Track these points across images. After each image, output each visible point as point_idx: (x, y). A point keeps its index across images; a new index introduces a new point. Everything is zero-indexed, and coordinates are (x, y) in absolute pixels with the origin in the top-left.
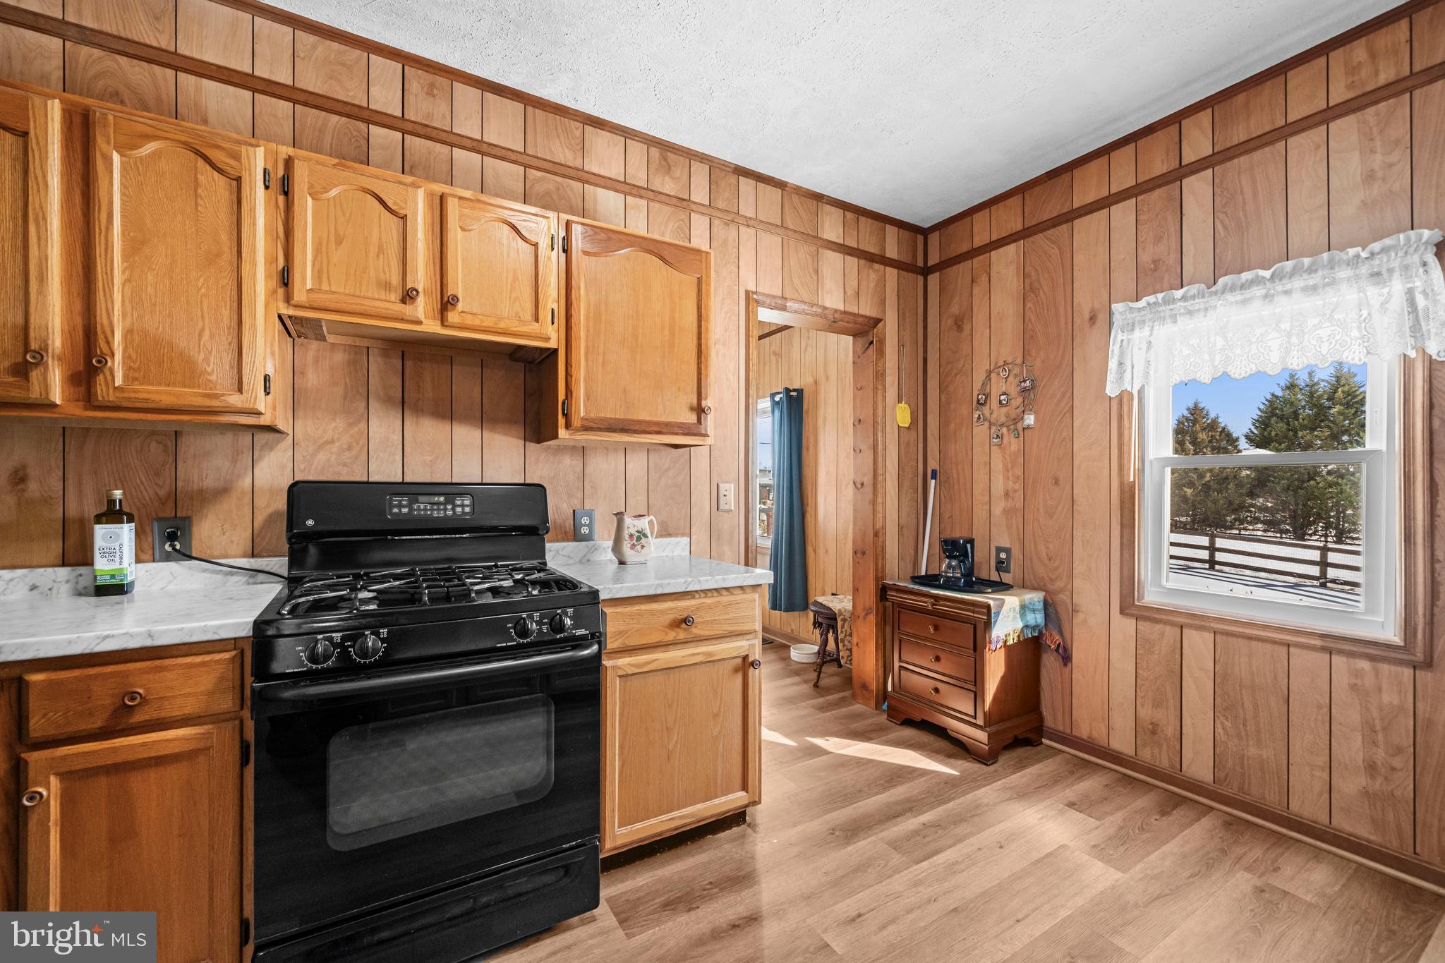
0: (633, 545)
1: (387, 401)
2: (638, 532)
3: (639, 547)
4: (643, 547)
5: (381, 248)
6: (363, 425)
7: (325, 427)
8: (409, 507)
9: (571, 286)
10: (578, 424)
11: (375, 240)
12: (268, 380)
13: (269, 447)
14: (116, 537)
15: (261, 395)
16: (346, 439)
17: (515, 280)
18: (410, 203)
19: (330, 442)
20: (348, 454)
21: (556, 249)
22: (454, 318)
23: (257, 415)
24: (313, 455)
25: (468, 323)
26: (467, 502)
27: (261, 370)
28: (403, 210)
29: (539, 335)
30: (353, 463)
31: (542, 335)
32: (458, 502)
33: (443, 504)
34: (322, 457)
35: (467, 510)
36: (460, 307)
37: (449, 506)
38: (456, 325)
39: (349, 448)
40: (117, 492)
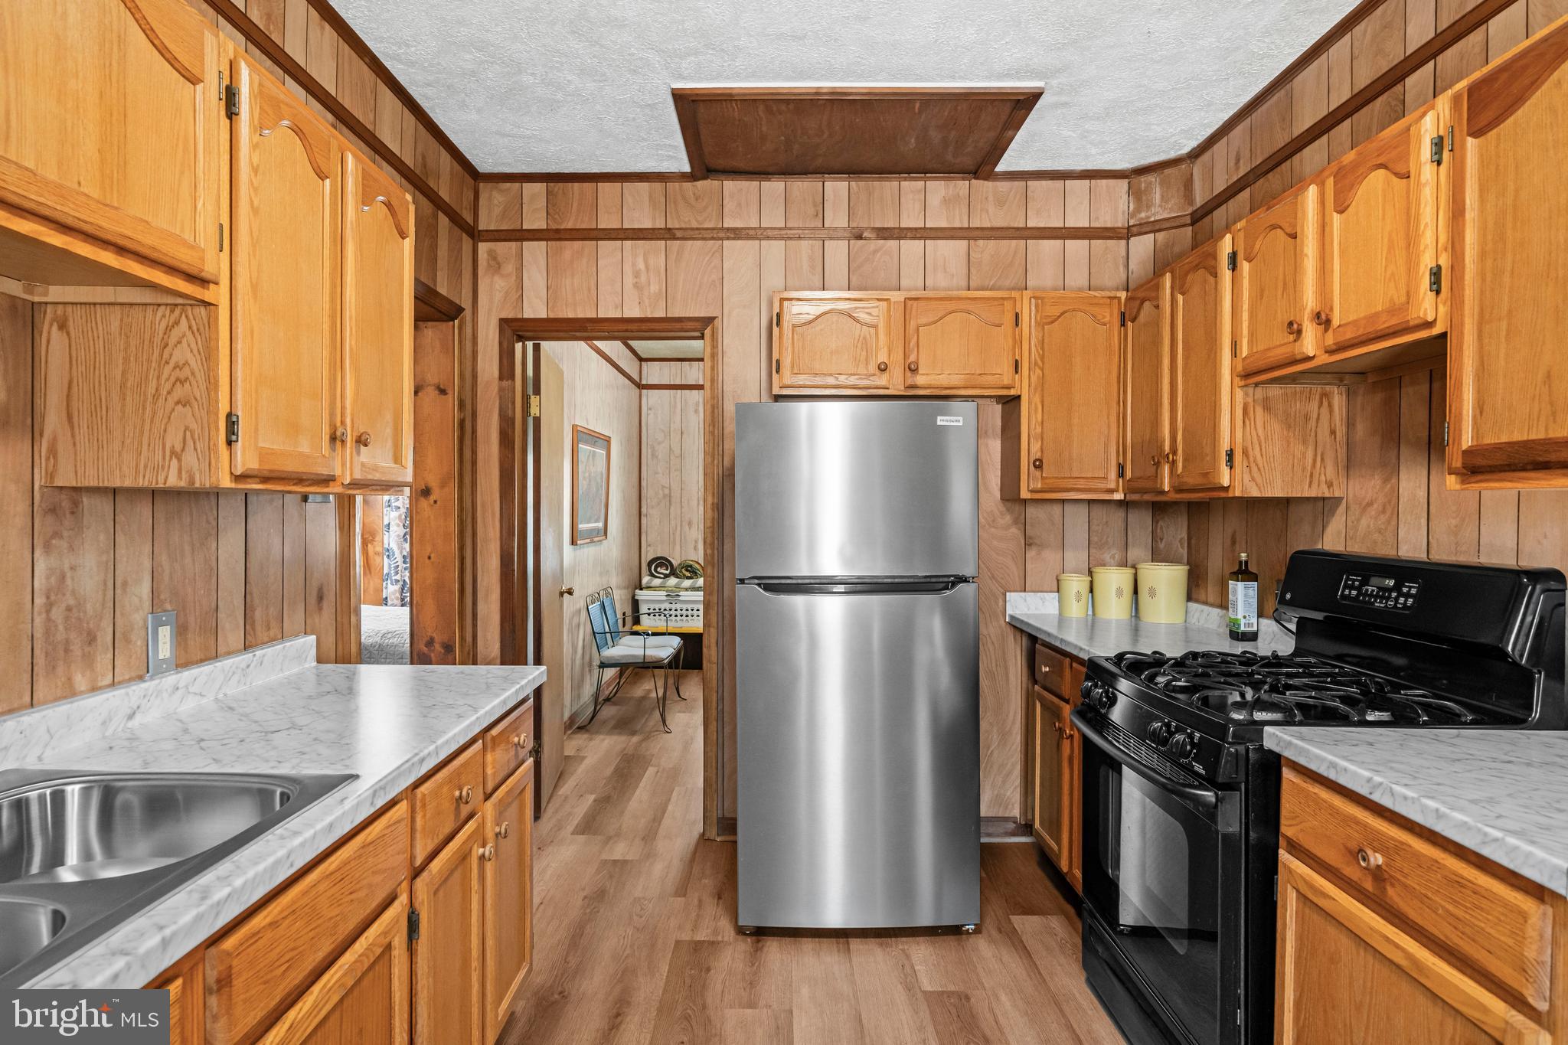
5: (1285, 284)
6: (1394, 481)
7: (1366, 487)
8: (1359, 589)
9: (1457, 212)
10: (1457, 463)
11: (1281, 277)
12: (1230, 455)
13: (1332, 512)
14: (1235, 592)
15: (1225, 471)
16: (1381, 499)
17: (1391, 247)
18: (1299, 215)
19: (1370, 504)
20: (1383, 518)
21: (1446, 155)
22: (1330, 340)
23: (1226, 489)
24: (1358, 520)
25: (1341, 339)
26: (1413, 591)
27: (1225, 446)
28: (1295, 226)
29: (1411, 323)
30: (1386, 529)
31: (1416, 322)
32: (1405, 590)
33: (1390, 590)
34: (1364, 522)
35: (1410, 601)
36: (1336, 322)
37: (1394, 595)
38: (1334, 347)
39: (1384, 511)
40: (1243, 555)
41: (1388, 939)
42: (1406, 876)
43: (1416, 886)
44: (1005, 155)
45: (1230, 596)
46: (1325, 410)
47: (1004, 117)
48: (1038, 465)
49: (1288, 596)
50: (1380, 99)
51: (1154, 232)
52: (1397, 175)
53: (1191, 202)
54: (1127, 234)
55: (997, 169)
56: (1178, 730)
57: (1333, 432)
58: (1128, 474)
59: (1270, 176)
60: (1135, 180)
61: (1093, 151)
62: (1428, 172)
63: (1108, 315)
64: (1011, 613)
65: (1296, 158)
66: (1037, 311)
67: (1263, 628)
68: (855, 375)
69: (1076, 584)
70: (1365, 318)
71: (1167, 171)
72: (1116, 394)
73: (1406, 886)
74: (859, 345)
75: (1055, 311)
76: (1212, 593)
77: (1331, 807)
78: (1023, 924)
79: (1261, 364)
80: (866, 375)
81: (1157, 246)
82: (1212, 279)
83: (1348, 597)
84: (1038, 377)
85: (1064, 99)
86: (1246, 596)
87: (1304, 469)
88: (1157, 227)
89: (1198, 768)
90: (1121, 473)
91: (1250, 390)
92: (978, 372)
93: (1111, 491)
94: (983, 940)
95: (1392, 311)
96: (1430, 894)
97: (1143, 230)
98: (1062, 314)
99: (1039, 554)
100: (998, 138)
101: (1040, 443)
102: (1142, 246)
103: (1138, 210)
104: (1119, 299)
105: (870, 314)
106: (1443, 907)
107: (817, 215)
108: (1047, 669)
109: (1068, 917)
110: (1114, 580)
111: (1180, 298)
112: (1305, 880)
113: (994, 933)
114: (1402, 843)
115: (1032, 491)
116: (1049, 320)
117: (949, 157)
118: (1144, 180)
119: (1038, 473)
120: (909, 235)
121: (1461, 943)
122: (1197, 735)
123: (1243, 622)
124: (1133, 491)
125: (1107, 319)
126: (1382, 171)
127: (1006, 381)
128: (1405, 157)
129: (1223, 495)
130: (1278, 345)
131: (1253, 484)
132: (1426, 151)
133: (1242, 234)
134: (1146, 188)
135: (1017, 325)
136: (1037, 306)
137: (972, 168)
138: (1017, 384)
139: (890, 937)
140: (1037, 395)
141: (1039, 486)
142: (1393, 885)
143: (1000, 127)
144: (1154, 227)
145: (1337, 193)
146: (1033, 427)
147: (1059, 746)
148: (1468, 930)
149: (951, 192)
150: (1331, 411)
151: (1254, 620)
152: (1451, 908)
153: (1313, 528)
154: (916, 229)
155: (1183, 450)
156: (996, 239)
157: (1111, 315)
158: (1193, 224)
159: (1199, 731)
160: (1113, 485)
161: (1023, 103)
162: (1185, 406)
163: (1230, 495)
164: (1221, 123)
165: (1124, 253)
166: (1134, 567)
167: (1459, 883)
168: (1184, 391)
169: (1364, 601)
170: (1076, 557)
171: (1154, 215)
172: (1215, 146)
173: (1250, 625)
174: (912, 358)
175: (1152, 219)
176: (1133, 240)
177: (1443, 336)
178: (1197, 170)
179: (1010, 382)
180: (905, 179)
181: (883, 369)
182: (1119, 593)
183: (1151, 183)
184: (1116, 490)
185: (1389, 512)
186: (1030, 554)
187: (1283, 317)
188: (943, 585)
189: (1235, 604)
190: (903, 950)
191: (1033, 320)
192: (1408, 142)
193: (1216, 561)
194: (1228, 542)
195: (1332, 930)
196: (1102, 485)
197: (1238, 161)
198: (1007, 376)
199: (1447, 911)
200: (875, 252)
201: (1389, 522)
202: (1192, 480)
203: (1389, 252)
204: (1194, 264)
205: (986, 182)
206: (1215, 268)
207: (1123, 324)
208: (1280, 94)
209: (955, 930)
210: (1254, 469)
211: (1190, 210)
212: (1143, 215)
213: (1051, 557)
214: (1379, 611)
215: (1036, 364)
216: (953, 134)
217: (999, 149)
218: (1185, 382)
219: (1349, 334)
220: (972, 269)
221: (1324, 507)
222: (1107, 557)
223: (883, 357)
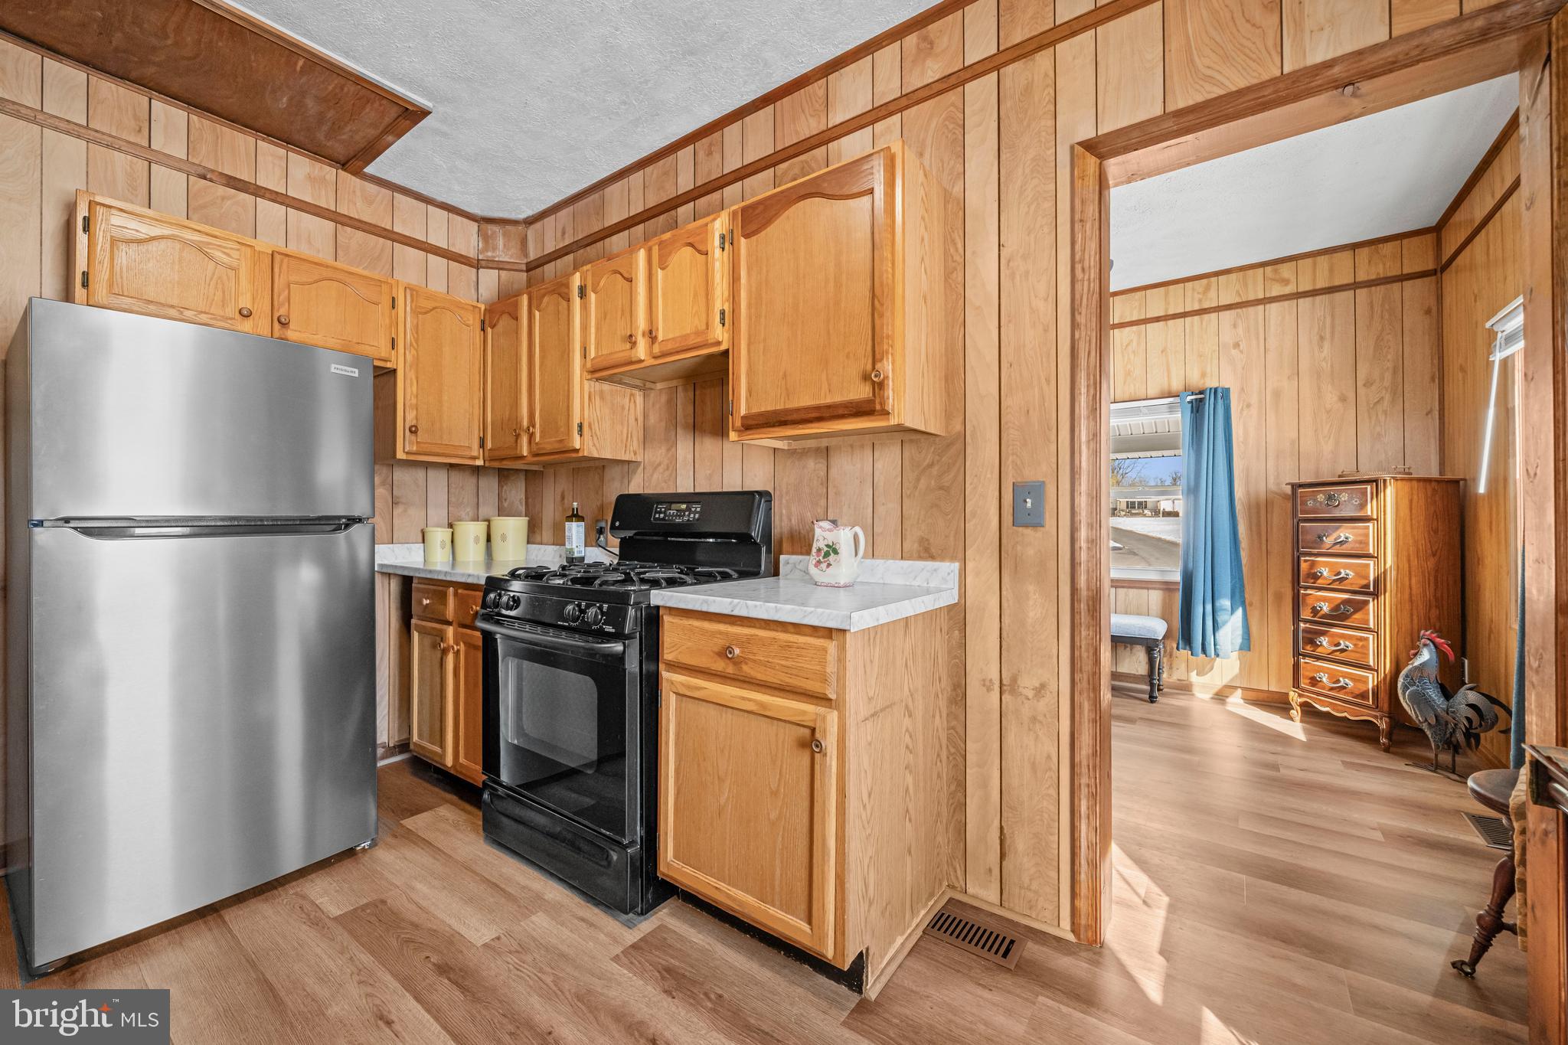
0: (819, 562)
1: (686, 427)
2: (828, 546)
3: (824, 566)
4: (829, 565)
5: (623, 311)
6: (674, 449)
7: (657, 454)
8: (665, 513)
9: (735, 279)
10: (738, 423)
11: (620, 306)
12: (580, 426)
13: (635, 472)
14: (570, 529)
15: (577, 437)
16: (666, 462)
17: (695, 295)
18: (634, 266)
19: (659, 464)
20: (667, 473)
21: (727, 246)
22: (656, 349)
23: (577, 451)
24: (652, 475)
25: (665, 349)
26: (698, 509)
27: (576, 420)
28: (631, 274)
29: (710, 342)
30: (669, 480)
31: (712, 341)
32: (693, 509)
33: (684, 511)
34: (655, 476)
35: (697, 516)
36: (660, 338)
37: (687, 513)
38: (659, 354)
39: (668, 469)
40: (575, 504)
41: (744, 699)
42: (754, 654)
43: (762, 659)
44: (378, 160)
45: (567, 533)
46: (632, 405)
47: (387, 120)
48: (414, 430)
49: (617, 524)
50: (662, 217)
51: (499, 269)
52: (699, 252)
53: (526, 255)
54: (477, 265)
55: (365, 170)
56: (588, 606)
57: (636, 420)
58: (489, 445)
59: (588, 248)
60: (484, 226)
61: (457, 188)
62: (718, 252)
63: (471, 319)
64: (381, 562)
65: (607, 240)
66: (412, 301)
67: (588, 554)
68: (205, 313)
69: (439, 535)
70: (680, 337)
71: (509, 227)
72: (477, 383)
73: (754, 661)
74: (213, 283)
75: (429, 305)
76: (547, 533)
77: (702, 629)
78: (415, 823)
79: (605, 364)
80: (223, 317)
81: (501, 279)
82: (564, 303)
83: (659, 519)
84: (413, 356)
85: (445, 128)
86: (578, 532)
87: (622, 441)
88: (501, 266)
89: (609, 629)
90: (482, 444)
91: (592, 383)
92: (355, 340)
93: (474, 458)
94: (381, 850)
95: (697, 333)
96: (770, 660)
97: (490, 265)
98: (434, 308)
99: (405, 511)
100: (379, 137)
101: (415, 412)
102: (490, 280)
103: (486, 249)
104: (480, 309)
105: (228, 255)
106: (778, 664)
107: (140, 131)
108: (428, 602)
109: (452, 804)
110: (471, 531)
111: (537, 314)
112: (683, 684)
113: (390, 840)
114: (752, 635)
115: (407, 453)
116: (423, 310)
117: (320, 136)
118: (491, 229)
119: (413, 437)
120: (267, 195)
121: (790, 681)
122: (605, 606)
123: (576, 550)
124: (492, 460)
125: (471, 322)
126: (690, 249)
127: (383, 355)
128: (705, 241)
129: (574, 455)
130: (618, 349)
131: (594, 448)
132: (717, 242)
133: (589, 273)
134: (492, 235)
135: (393, 308)
136: (412, 296)
137: (342, 159)
138: (393, 359)
139: (276, 888)
140: (413, 371)
141: (415, 448)
142: (746, 664)
143: (381, 129)
144: (499, 266)
145: (660, 256)
146: (408, 397)
147: (442, 664)
148: (794, 672)
149: (316, 172)
150: (635, 406)
151: (582, 549)
152: (783, 663)
153: (622, 482)
154: (277, 193)
155: (540, 425)
156: (364, 231)
157: (474, 319)
158: (528, 271)
159: (604, 602)
160: (475, 453)
161: (412, 115)
162: (542, 392)
163: (580, 454)
164: (551, 204)
165: (475, 279)
166: (489, 521)
167: (788, 646)
168: (541, 381)
169: (669, 520)
170: (438, 512)
171: (498, 256)
172: (545, 220)
173: (580, 552)
174: (283, 311)
175: (497, 259)
176: (481, 271)
177: (726, 352)
178: (531, 232)
179: (387, 356)
180: (263, 140)
181: (245, 314)
182: (477, 540)
183: (495, 232)
184: (478, 458)
185: (671, 469)
186: (397, 511)
187: (622, 330)
188: (334, 527)
189: (570, 538)
190: (296, 894)
191: (408, 308)
192: (706, 232)
193: (549, 511)
194: (558, 498)
195: (703, 709)
196: (467, 453)
197: (564, 233)
198: (384, 350)
199: (782, 665)
200: (223, 198)
201: (671, 475)
202: (550, 445)
203: (694, 298)
204: (550, 289)
205: (353, 178)
206: (568, 294)
207: (483, 330)
208: (595, 196)
209: (350, 853)
210: (595, 438)
211: (525, 261)
212: (490, 254)
213: (416, 514)
214: (679, 524)
215: (411, 345)
216: (331, 114)
217: (372, 150)
218: (541, 375)
219: (669, 346)
220: (339, 251)
221: (628, 466)
222: (463, 514)
223: (245, 302)
